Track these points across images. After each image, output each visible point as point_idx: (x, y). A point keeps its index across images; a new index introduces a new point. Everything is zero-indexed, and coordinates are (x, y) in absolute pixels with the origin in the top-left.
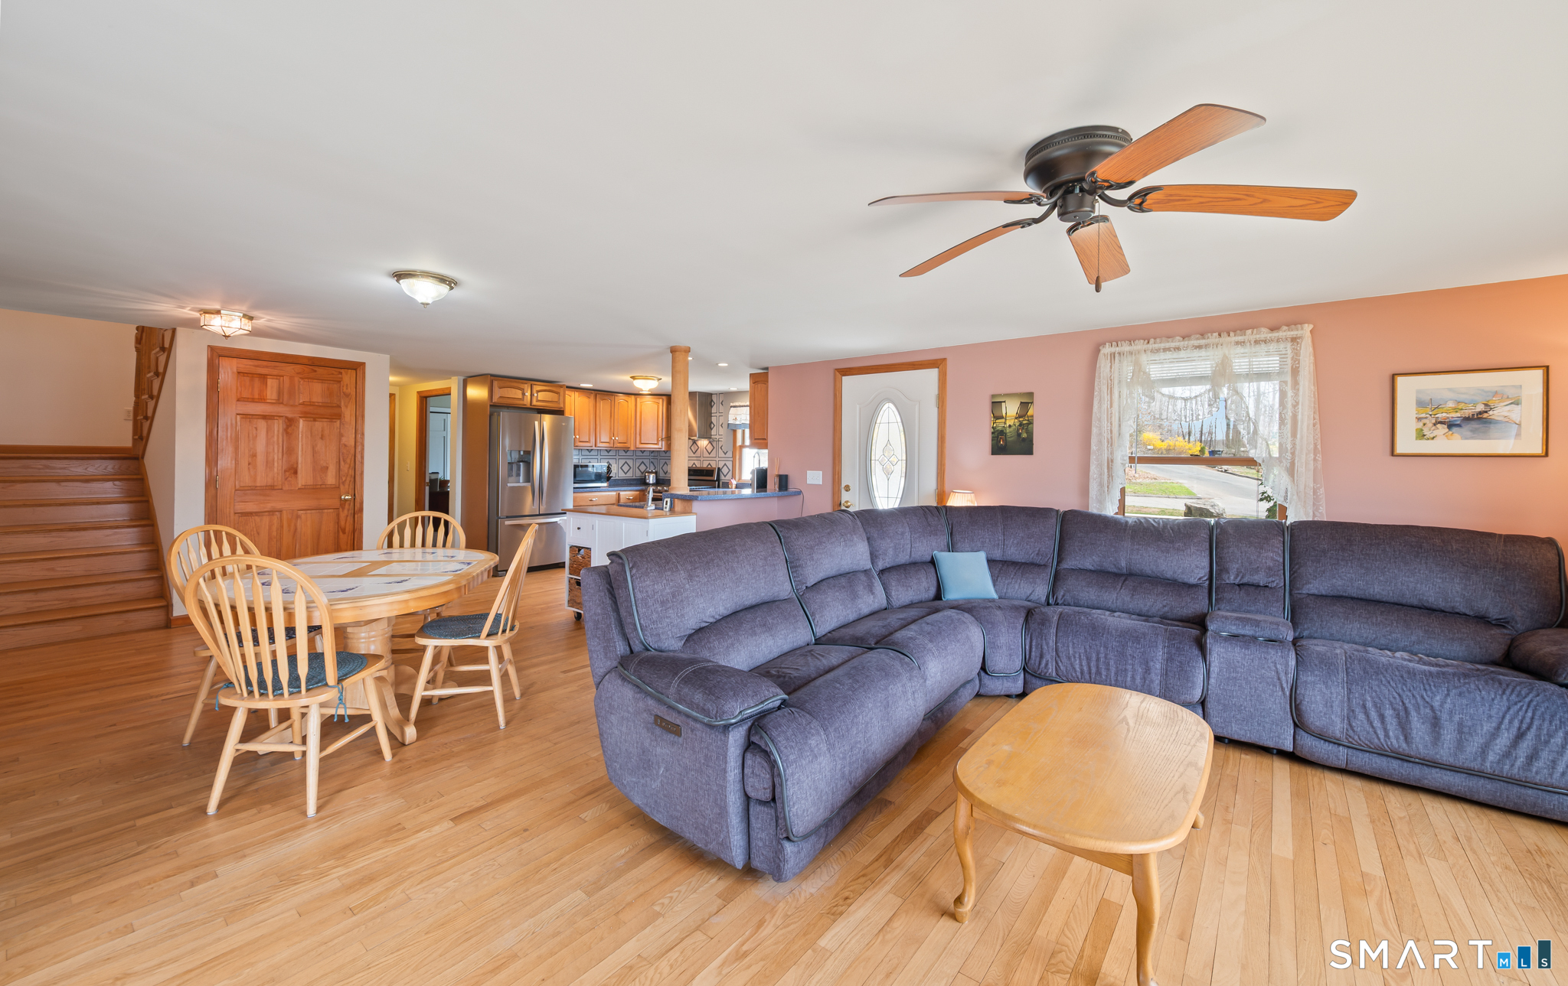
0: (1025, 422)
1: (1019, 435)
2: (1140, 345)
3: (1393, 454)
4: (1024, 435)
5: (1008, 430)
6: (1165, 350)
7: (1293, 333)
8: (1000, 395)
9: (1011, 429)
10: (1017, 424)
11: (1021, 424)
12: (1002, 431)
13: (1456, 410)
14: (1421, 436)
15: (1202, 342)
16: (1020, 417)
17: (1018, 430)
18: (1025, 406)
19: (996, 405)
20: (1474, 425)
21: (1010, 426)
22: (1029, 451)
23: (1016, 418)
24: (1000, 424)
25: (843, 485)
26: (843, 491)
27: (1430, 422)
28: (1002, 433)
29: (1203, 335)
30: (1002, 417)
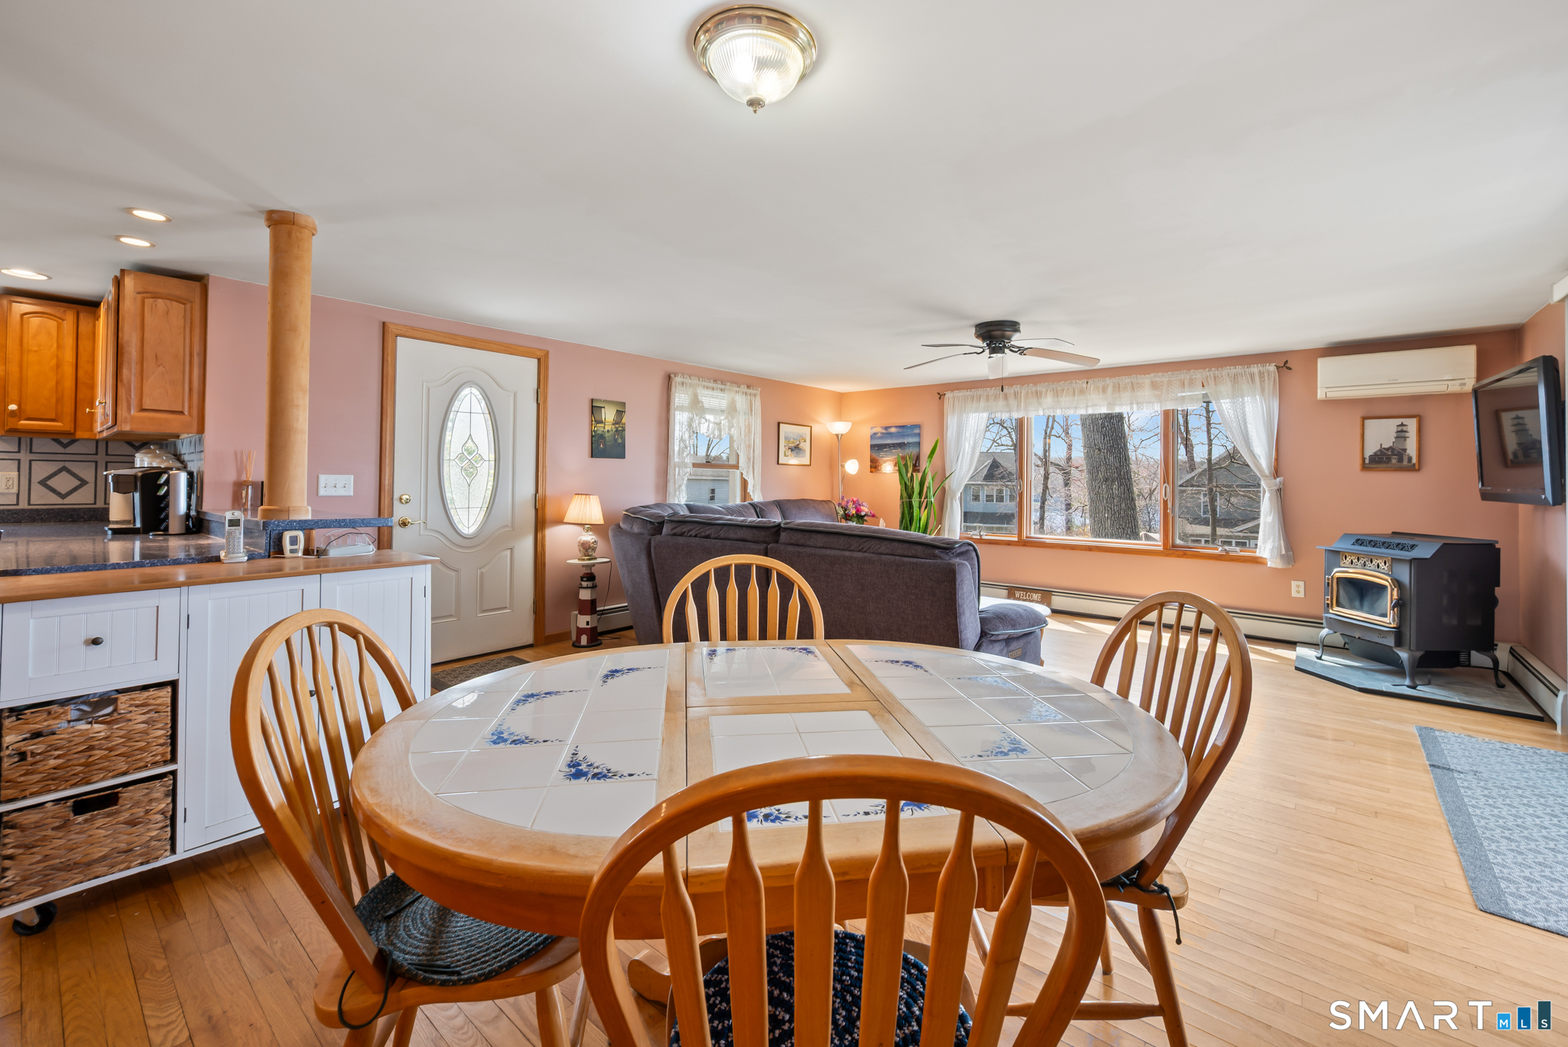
0: (620, 429)
1: (616, 440)
2: (695, 381)
3: (778, 463)
4: (620, 441)
5: (607, 435)
6: (707, 388)
7: (754, 392)
8: (600, 400)
9: (610, 434)
10: (614, 430)
11: (617, 431)
12: (602, 435)
13: (793, 443)
14: (785, 455)
15: (723, 387)
16: (616, 424)
17: (615, 436)
18: (620, 413)
19: (595, 409)
20: (796, 451)
21: (608, 431)
22: (622, 456)
23: (613, 424)
24: (600, 428)
25: (396, 496)
26: (396, 503)
27: (787, 448)
28: (602, 436)
29: (722, 383)
30: (601, 422)
